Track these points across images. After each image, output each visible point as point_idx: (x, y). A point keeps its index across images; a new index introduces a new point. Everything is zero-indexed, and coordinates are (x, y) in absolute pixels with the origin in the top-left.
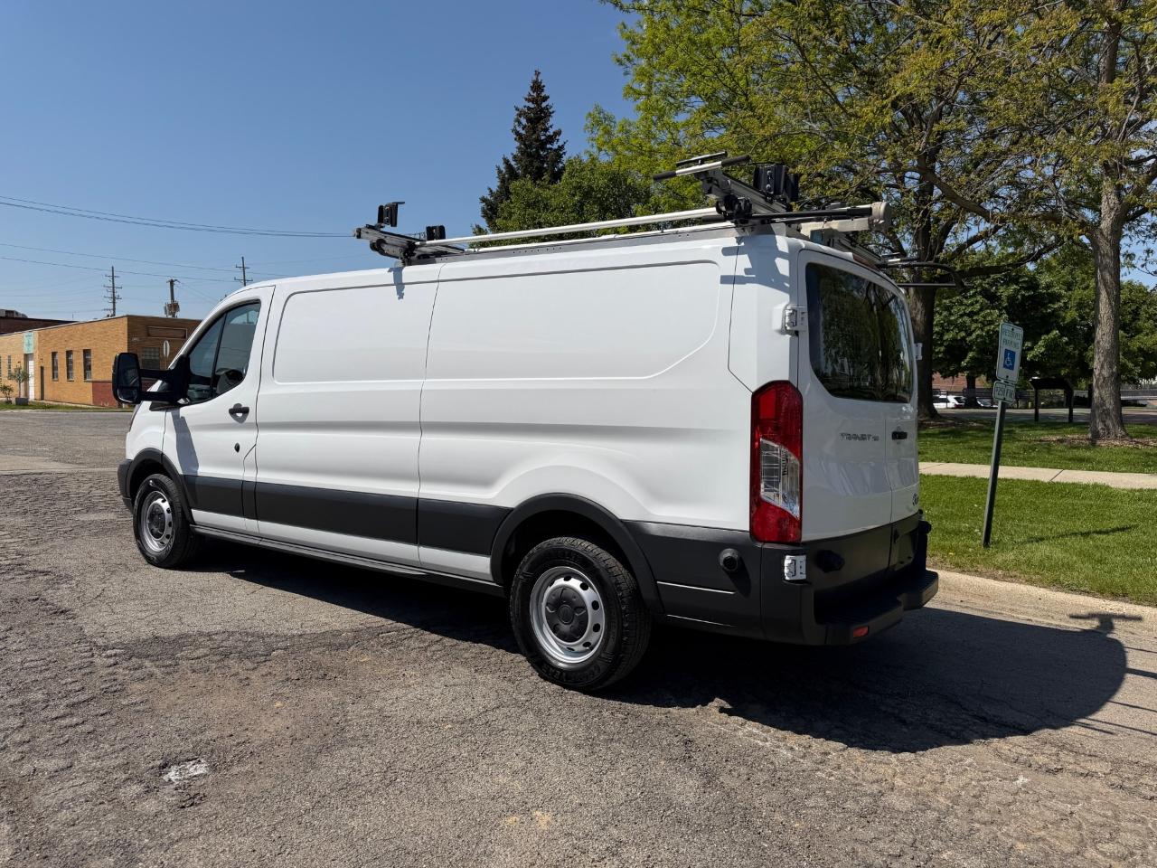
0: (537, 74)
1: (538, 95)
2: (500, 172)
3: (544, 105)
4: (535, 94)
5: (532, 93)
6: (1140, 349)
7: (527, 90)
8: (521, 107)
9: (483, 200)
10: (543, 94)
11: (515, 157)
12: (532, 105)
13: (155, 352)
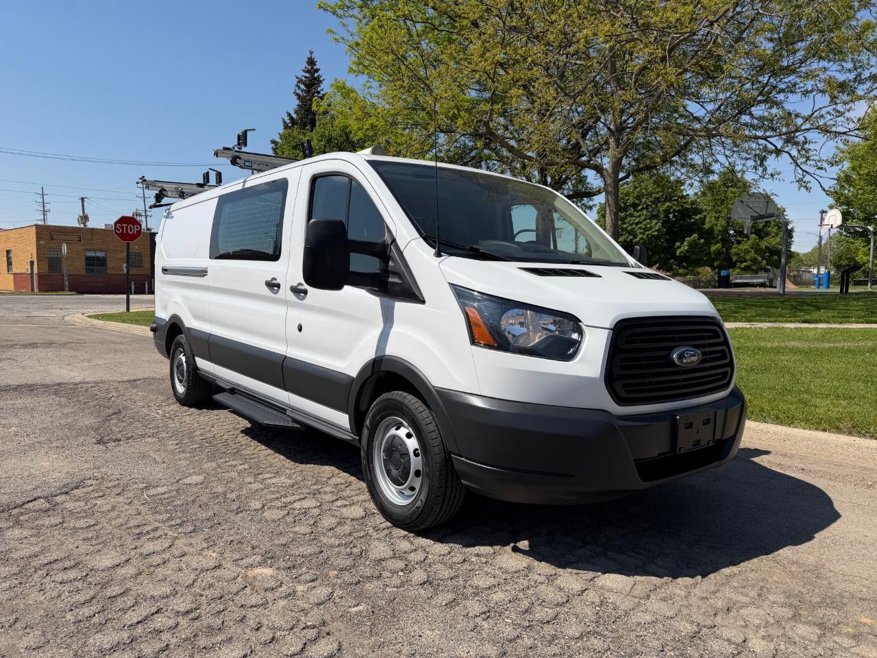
0: (311, 53)
1: (312, 68)
2: (285, 122)
3: (316, 75)
4: (310, 67)
5: (308, 67)
6: (767, 247)
7: (304, 65)
8: (300, 76)
9: (273, 142)
10: (315, 67)
11: (296, 112)
12: (308, 75)
13: (57, 252)
